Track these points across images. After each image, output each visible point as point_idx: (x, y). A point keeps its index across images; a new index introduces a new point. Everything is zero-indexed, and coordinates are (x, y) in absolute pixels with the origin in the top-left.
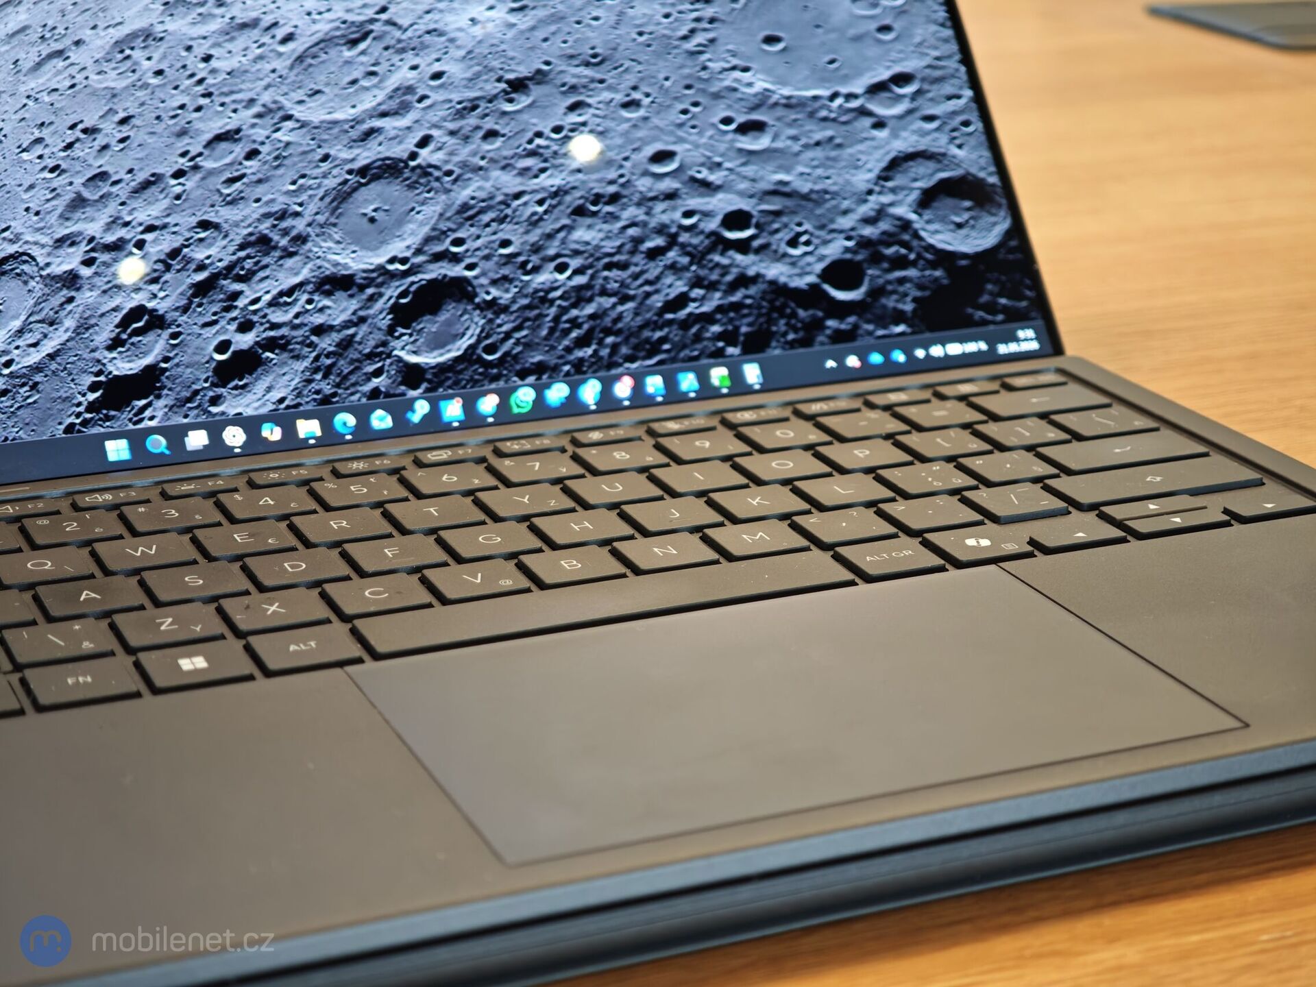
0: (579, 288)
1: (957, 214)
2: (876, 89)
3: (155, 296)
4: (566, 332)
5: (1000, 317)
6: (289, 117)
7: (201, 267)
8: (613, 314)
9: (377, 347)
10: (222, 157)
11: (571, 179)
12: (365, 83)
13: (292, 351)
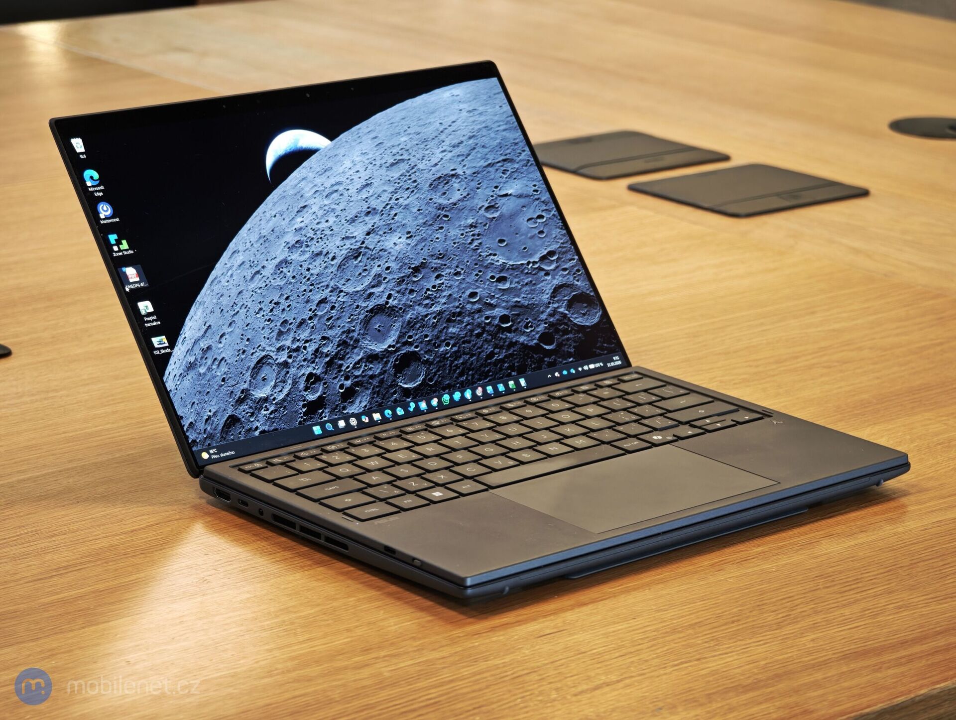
0: (455, 352)
1: (582, 310)
2: (543, 259)
3: (314, 368)
4: (455, 371)
5: (606, 352)
6: (341, 291)
7: (327, 356)
8: (470, 362)
9: (392, 382)
10: (323, 310)
11: (443, 307)
12: (364, 274)
13: (364, 386)
